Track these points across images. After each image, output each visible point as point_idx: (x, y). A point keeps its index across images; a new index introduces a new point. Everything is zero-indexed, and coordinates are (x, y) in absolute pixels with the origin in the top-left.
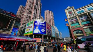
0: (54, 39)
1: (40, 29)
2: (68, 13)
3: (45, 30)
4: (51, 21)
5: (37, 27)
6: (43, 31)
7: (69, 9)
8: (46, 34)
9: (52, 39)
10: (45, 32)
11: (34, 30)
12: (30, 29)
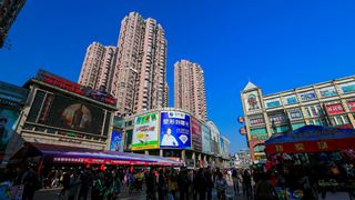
0: (207, 159)
1: (177, 136)
2: (246, 101)
3: (189, 136)
4: (196, 98)
5: (169, 131)
6: (184, 138)
7: (250, 91)
8: (191, 148)
9: (202, 159)
10: (188, 143)
11: (161, 136)
12: (149, 133)
